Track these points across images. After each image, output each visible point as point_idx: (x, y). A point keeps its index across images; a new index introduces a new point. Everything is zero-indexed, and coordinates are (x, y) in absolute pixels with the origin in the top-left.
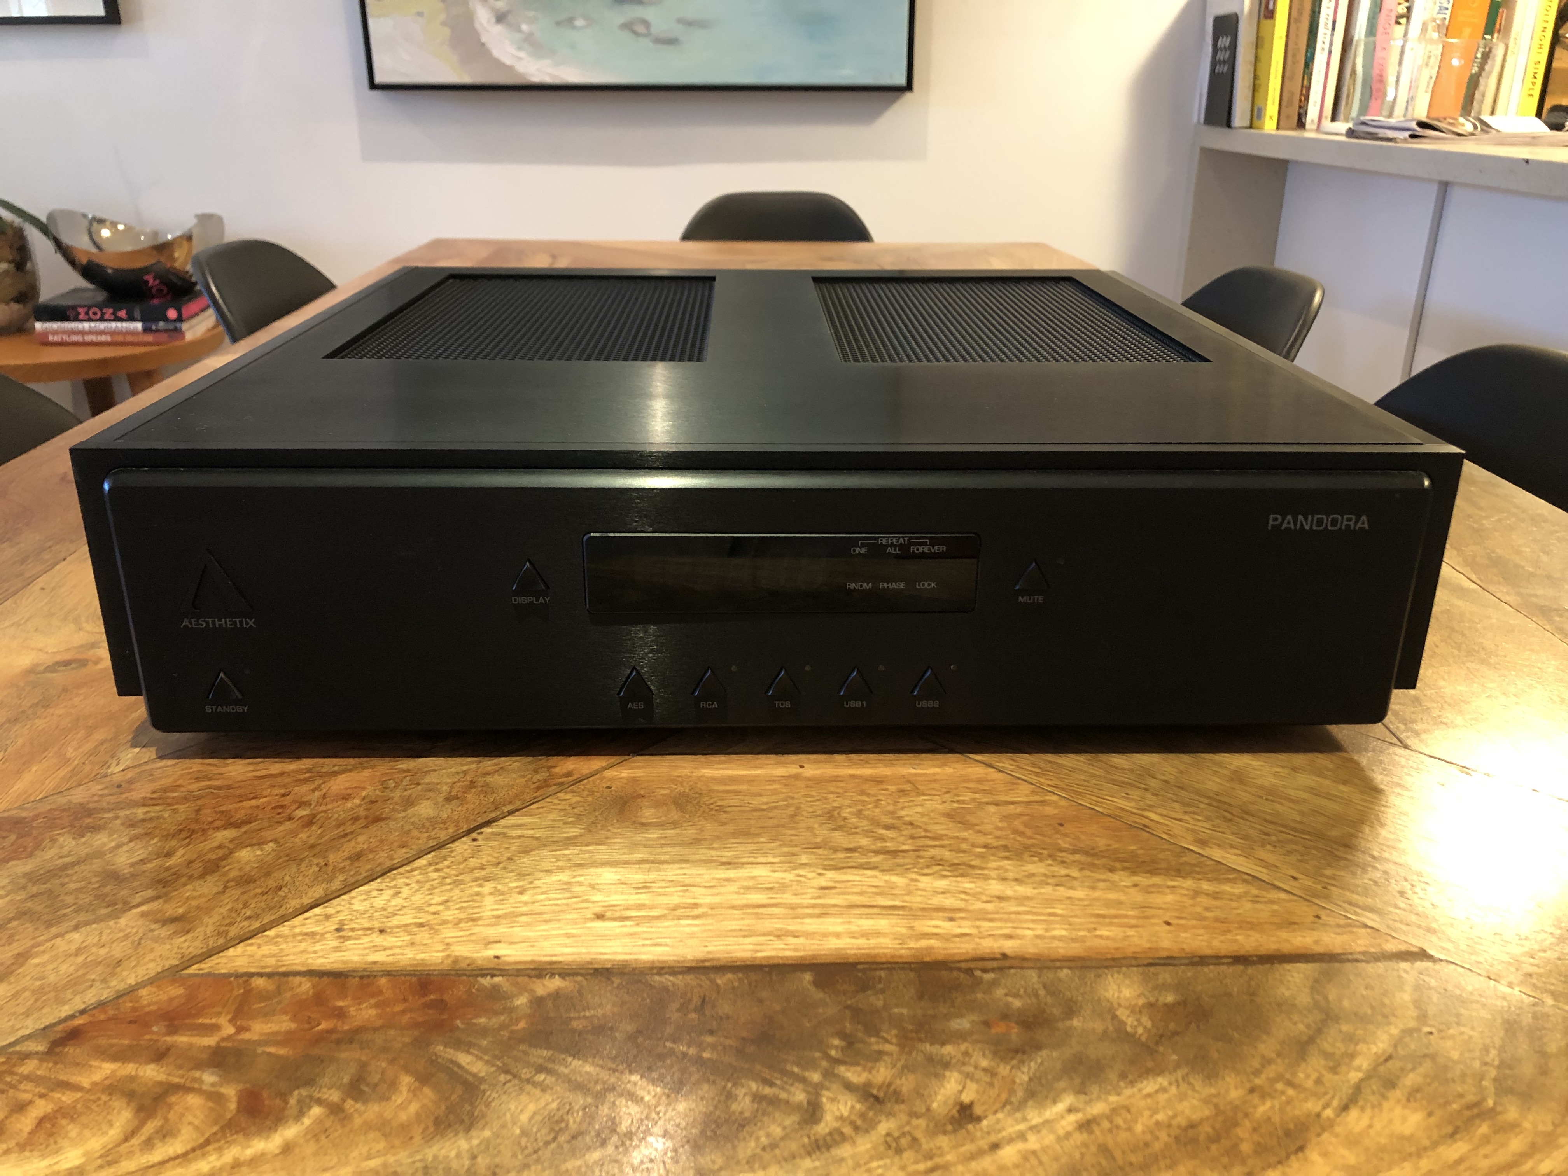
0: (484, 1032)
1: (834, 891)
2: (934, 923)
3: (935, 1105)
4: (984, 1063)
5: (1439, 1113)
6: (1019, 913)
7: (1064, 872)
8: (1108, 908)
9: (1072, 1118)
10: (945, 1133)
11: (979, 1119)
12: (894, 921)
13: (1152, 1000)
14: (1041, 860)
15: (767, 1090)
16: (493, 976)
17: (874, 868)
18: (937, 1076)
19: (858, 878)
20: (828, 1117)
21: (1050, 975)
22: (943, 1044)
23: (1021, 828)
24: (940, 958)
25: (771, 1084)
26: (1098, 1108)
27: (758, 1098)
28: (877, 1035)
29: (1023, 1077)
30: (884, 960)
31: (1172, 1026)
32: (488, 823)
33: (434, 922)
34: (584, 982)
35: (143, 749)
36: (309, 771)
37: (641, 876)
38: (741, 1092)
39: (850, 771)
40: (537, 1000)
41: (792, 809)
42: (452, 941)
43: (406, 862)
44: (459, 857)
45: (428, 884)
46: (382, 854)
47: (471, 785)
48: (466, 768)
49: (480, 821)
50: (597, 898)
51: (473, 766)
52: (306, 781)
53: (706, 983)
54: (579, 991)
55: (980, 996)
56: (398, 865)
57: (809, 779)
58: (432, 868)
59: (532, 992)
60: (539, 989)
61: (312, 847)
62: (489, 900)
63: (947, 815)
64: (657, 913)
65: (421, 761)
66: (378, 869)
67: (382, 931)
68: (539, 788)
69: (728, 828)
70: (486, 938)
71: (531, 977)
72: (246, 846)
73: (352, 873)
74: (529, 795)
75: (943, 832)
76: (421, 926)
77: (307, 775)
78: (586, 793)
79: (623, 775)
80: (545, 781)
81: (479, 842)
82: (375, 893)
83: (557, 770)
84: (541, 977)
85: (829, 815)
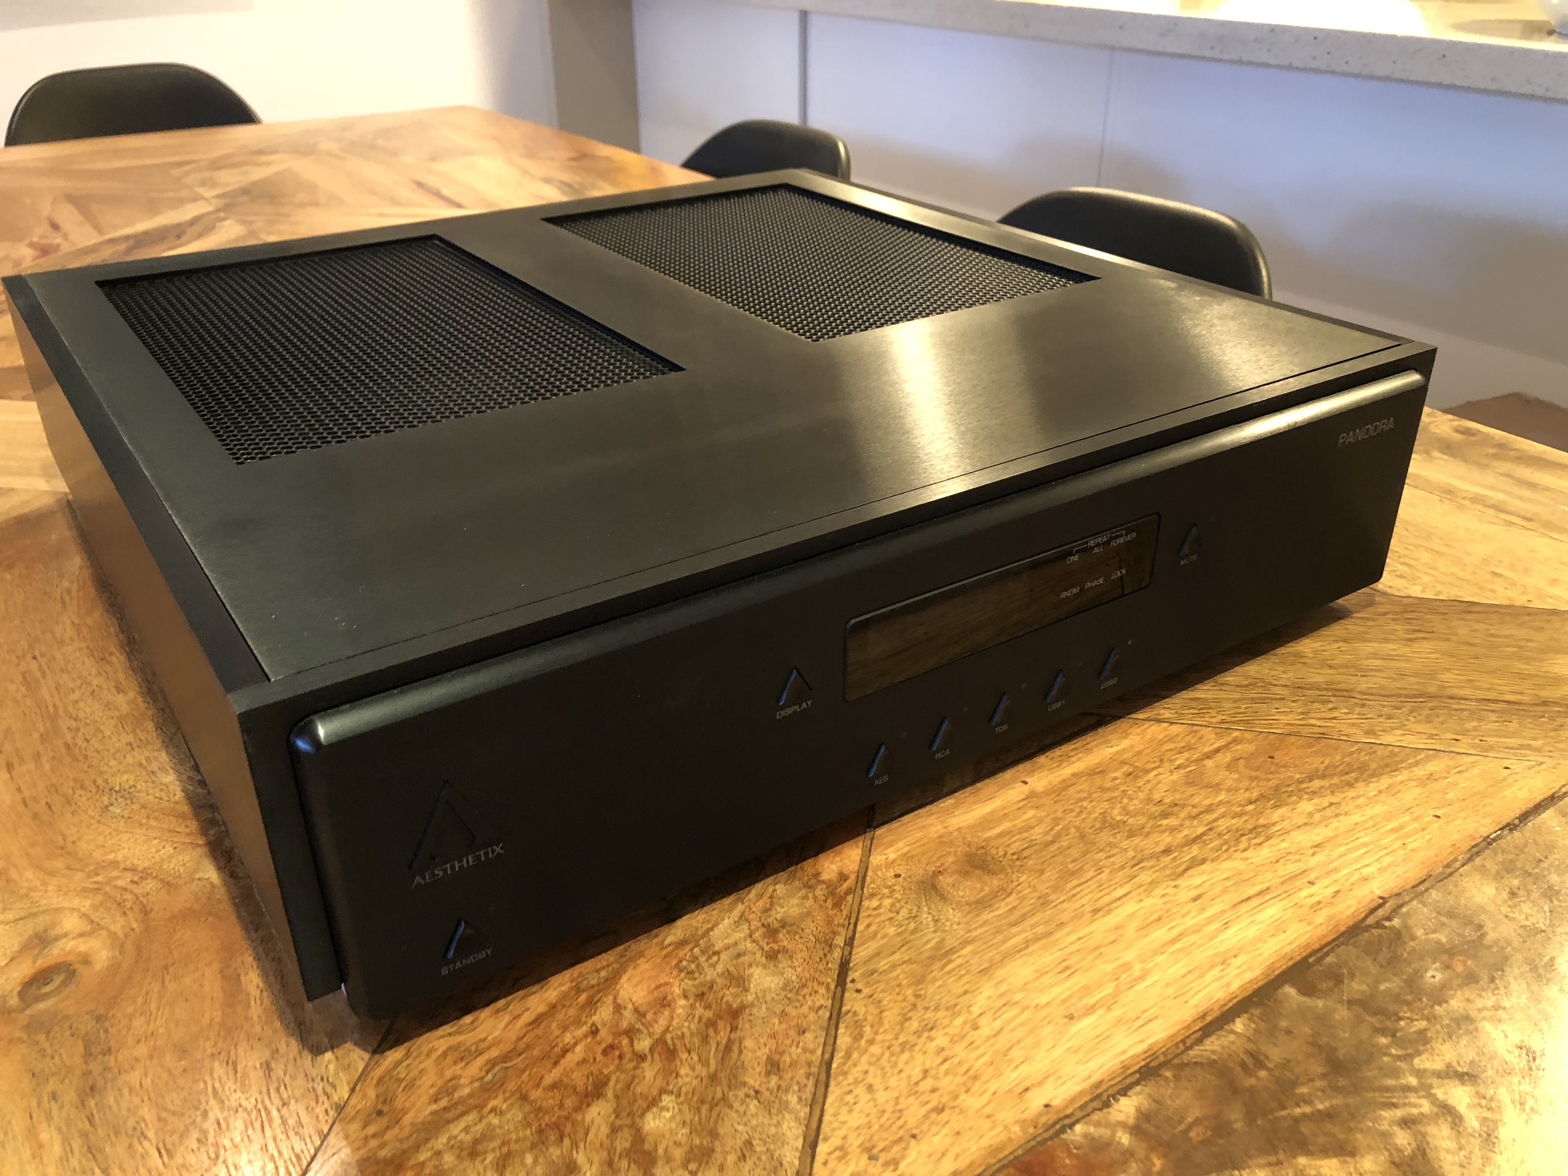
1: (1205, 899)
3: (1506, 1058)
4: (1488, 1002)
6: (1344, 855)
7: (1325, 802)
8: (1389, 821)
12: (1279, 905)
13: (1507, 889)
14: (1299, 797)
15: (1399, 1113)
17: (1203, 861)
19: (1204, 877)
20: (1463, 1110)
21: (1427, 900)
22: (1446, 1001)
23: (1250, 773)
24: (1349, 923)
25: (1394, 1105)
27: (1403, 1124)
28: (1399, 1018)
29: (1521, 999)
32: (844, 967)
33: (945, 1099)
34: (1147, 1090)
35: (339, 1052)
36: (578, 990)
37: (1049, 958)
38: (1384, 1126)
39: (1067, 771)
40: (1136, 1130)
41: (1073, 830)
42: (987, 1110)
43: (829, 1048)
44: (870, 1018)
45: (884, 1061)
46: (795, 1051)
47: (771, 932)
48: (736, 913)
49: (834, 966)
50: (1043, 999)
51: (740, 907)
52: (592, 1004)
53: (1232, 1037)
54: (1154, 1101)
55: (1412, 944)
56: (827, 1056)
57: (1047, 793)
58: (863, 1043)
59: (1123, 1125)
60: (1121, 1117)
61: (713, 1078)
62: (959, 1050)
63: (1189, 784)
64: (1109, 989)
65: (681, 923)
66: (814, 1070)
67: (914, 1136)
68: (837, 905)
69: (1051, 874)
70: (1010, 1091)
71: (1100, 1110)
72: (642, 1115)
73: (796, 1088)
74: (840, 919)
75: (1207, 802)
76: (940, 1110)
77: (583, 997)
78: (886, 891)
79: (892, 856)
80: (832, 893)
81: (866, 991)
82: (849, 1098)
83: (825, 876)
84: (1107, 1105)
85: (1107, 824)
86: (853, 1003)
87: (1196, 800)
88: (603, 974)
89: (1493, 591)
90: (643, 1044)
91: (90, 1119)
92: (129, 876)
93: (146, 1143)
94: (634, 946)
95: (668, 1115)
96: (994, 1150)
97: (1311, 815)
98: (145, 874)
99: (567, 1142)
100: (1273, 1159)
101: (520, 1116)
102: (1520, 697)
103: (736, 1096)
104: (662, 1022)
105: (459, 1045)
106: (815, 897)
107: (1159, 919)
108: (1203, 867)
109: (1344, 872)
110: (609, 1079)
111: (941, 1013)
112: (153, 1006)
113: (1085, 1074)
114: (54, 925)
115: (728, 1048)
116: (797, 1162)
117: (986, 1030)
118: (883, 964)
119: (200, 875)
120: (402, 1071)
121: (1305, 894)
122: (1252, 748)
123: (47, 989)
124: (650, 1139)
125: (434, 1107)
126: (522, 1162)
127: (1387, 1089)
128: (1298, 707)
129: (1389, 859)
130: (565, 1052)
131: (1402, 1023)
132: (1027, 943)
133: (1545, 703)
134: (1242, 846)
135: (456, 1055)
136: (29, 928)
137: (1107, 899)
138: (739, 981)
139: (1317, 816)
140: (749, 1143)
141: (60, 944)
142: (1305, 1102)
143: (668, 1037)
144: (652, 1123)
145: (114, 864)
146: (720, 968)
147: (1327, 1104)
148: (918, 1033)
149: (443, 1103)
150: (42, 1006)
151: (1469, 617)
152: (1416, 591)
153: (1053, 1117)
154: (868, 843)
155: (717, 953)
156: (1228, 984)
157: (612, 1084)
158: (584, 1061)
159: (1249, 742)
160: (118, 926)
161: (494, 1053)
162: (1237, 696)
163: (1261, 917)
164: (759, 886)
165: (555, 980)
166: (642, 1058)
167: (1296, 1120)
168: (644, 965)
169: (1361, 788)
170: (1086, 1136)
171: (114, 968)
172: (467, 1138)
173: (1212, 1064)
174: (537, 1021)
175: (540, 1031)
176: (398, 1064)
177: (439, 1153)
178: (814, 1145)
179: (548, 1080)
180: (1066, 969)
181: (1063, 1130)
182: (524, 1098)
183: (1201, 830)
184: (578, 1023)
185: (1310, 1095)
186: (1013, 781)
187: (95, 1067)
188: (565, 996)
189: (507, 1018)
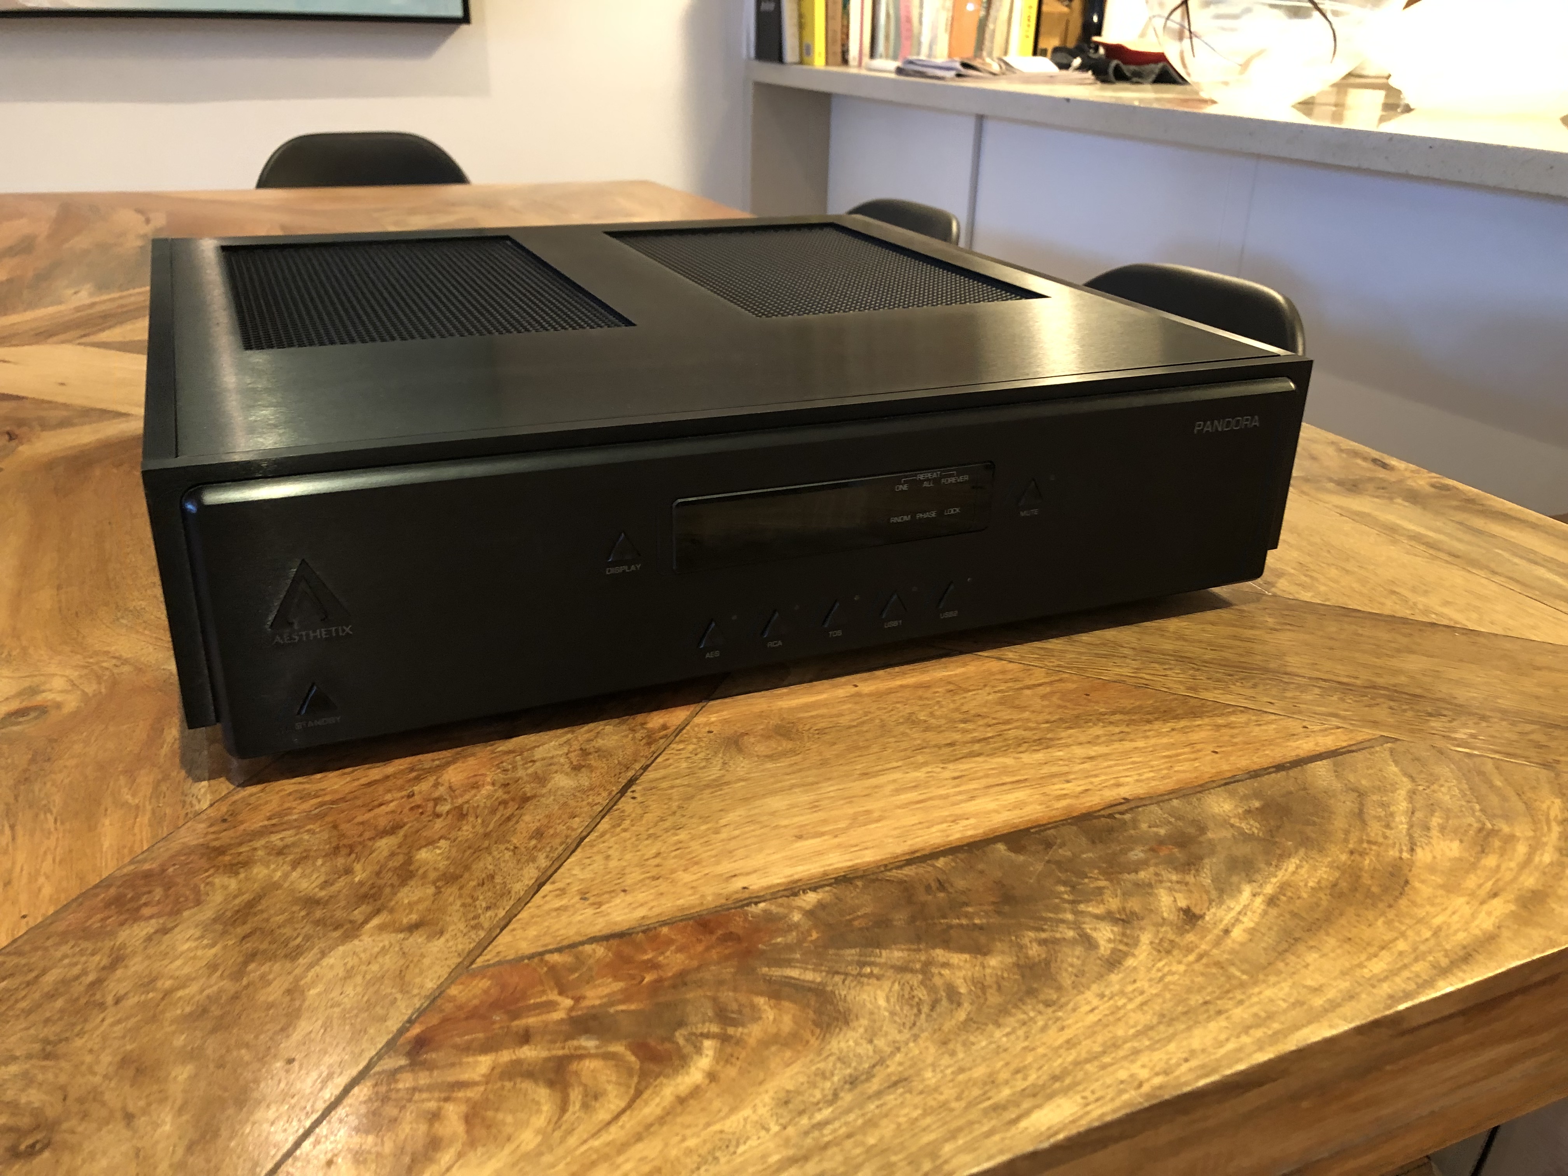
0: (789, 948)
1: (965, 779)
2: (1057, 787)
3: (1165, 915)
4: (1174, 878)
5: (1466, 838)
6: (1110, 767)
7: (1117, 730)
8: (1168, 750)
9: (1259, 900)
10: (1188, 931)
11: (1202, 917)
12: (1028, 791)
13: (1246, 807)
14: (1095, 724)
15: (1043, 935)
16: (756, 903)
17: (979, 755)
18: (1150, 894)
19: (973, 765)
20: (1102, 943)
21: (1166, 806)
22: (1136, 872)
23: (1060, 702)
24: (1084, 811)
25: (1043, 930)
26: (1269, 889)
27: (1042, 942)
28: (1087, 877)
29: (1206, 880)
30: (1045, 822)
31: (1272, 823)
32: (631, 782)
33: (663, 872)
34: (835, 890)
35: (212, 782)
36: (412, 770)
37: (804, 798)
38: (1026, 941)
39: (898, 682)
40: (810, 914)
41: (877, 721)
42: (694, 884)
43: (589, 829)
44: (633, 815)
45: (628, 843)
46: (561, 827)
47: (584, 753)
48: (564, 739)
49: (624, 781)
50: (785, 822)
51: (570, 736)
52: (418, 779)
53: (930, 869)
54: (837, 898)
55: (1132, 832)
56: (584, 834)
57: (870, 695)
58: (618, 830)
59: (800, 908)
60: (803, 904)
61: (486, 835)
62: (695, 845)
63: (1001, 704)
64: (842, 825)
65: (515, 740)
66: (569, 841)
67: (624, 891)
68: (649, 744)
69: (840, 747)
70: (721, 875)
71: (788, 897)
72: (420, 849)
73: (548, 849)
74: (646, 752)
75: (1008, 717)
76: (655, 878)
77: (414, 774)
78: (695, 740)
79: (713, 719)
80: (649, 737)
81: (639, 799)
82: (588, 861)
83: (650, 725)
84: (796, 895)
85: (911, 720)
86: (626, 804)
87: (998, 715)
88: (437, 762)
89: (1382, 604)
90: (444, 808)
91: (16, 798)
92: (114, 661)
93: (49, 815)
94: (470, 749)
95: (438, 851)
96: (682, 909)
97: (1098, 737)
98: (126, 662)
99: (353, 856)
100: (915, 947)
101: (326, 837)
102: (1353, 680)
103: (498, 848)
104: (467, 797)
105: (304, 789)
106: (633, 739)
107: (915, 787)
108: (977, 759)
109: (1103, 778)
110: (405, 824)
111: (694, 820)
112: (93, 739)
113: (789, 873)
114: (45, 683)
115: (509, 819)
116: (522, 893)
117: (724, 835)
118: (665, 785)
119: (165, 667)
120: (253, 799)
121: (1058, 787)
122: (1074, 686)
123: (21, 719)
124: (417, 864)
125: (266, 823)
126: (314, 863)
127: (1045, 920)
128: (1136, 665)
129: (1152, 774)
130: (381, 805)
131: (1086, 880)
132: (792, 787)
133: (1374, 687)
134: (1021, 749)
135: (299, 795)
136: (27, 683)
137: (880, 768)
138: (541, 779)
139: (1103, 739)
140: (492, 877)
141: (44, 695)
142: (966, 916)
143: (466, 806)
144: (423, 855)
145: (107, 653)
146: (530, 771)
147: (984, 921)
148: (667, 830)
149: (274, 822)
150: (15, 728)
151: (1346, 619)
152: (1306, 596)
153: (746, 895)
154: (698, 709)
155: (534, 761)
156: (948, 836)
157: (406, 828)
158: (393, 812)
159: (1074, 682)
160: (91, 688)
161: (328, 798)
162: (1083, 650)
163: (1005, 797)
164: (592, 725)
165: (397, 762)
166: (438, 816)
167: (950, 927)
168: (471, 761)
169: (1157, 725)
170: (765, 911)
171: (74, 714)
172: (280, 844)
173: (901, 882)
174: (369, 784)
175: (369, 790)
176: (251, 795)
177: (255, 849)
178: (543, 884)
179: (360, 819)
180: (814, 807)
181: (748, 905)
182: (335, 827)
183: (990, 735)
184: (401, 788)
185: (973, 913)
186: (845, 684)
187: (34, 768)
188: (402, 772)
189: (348, 779)
